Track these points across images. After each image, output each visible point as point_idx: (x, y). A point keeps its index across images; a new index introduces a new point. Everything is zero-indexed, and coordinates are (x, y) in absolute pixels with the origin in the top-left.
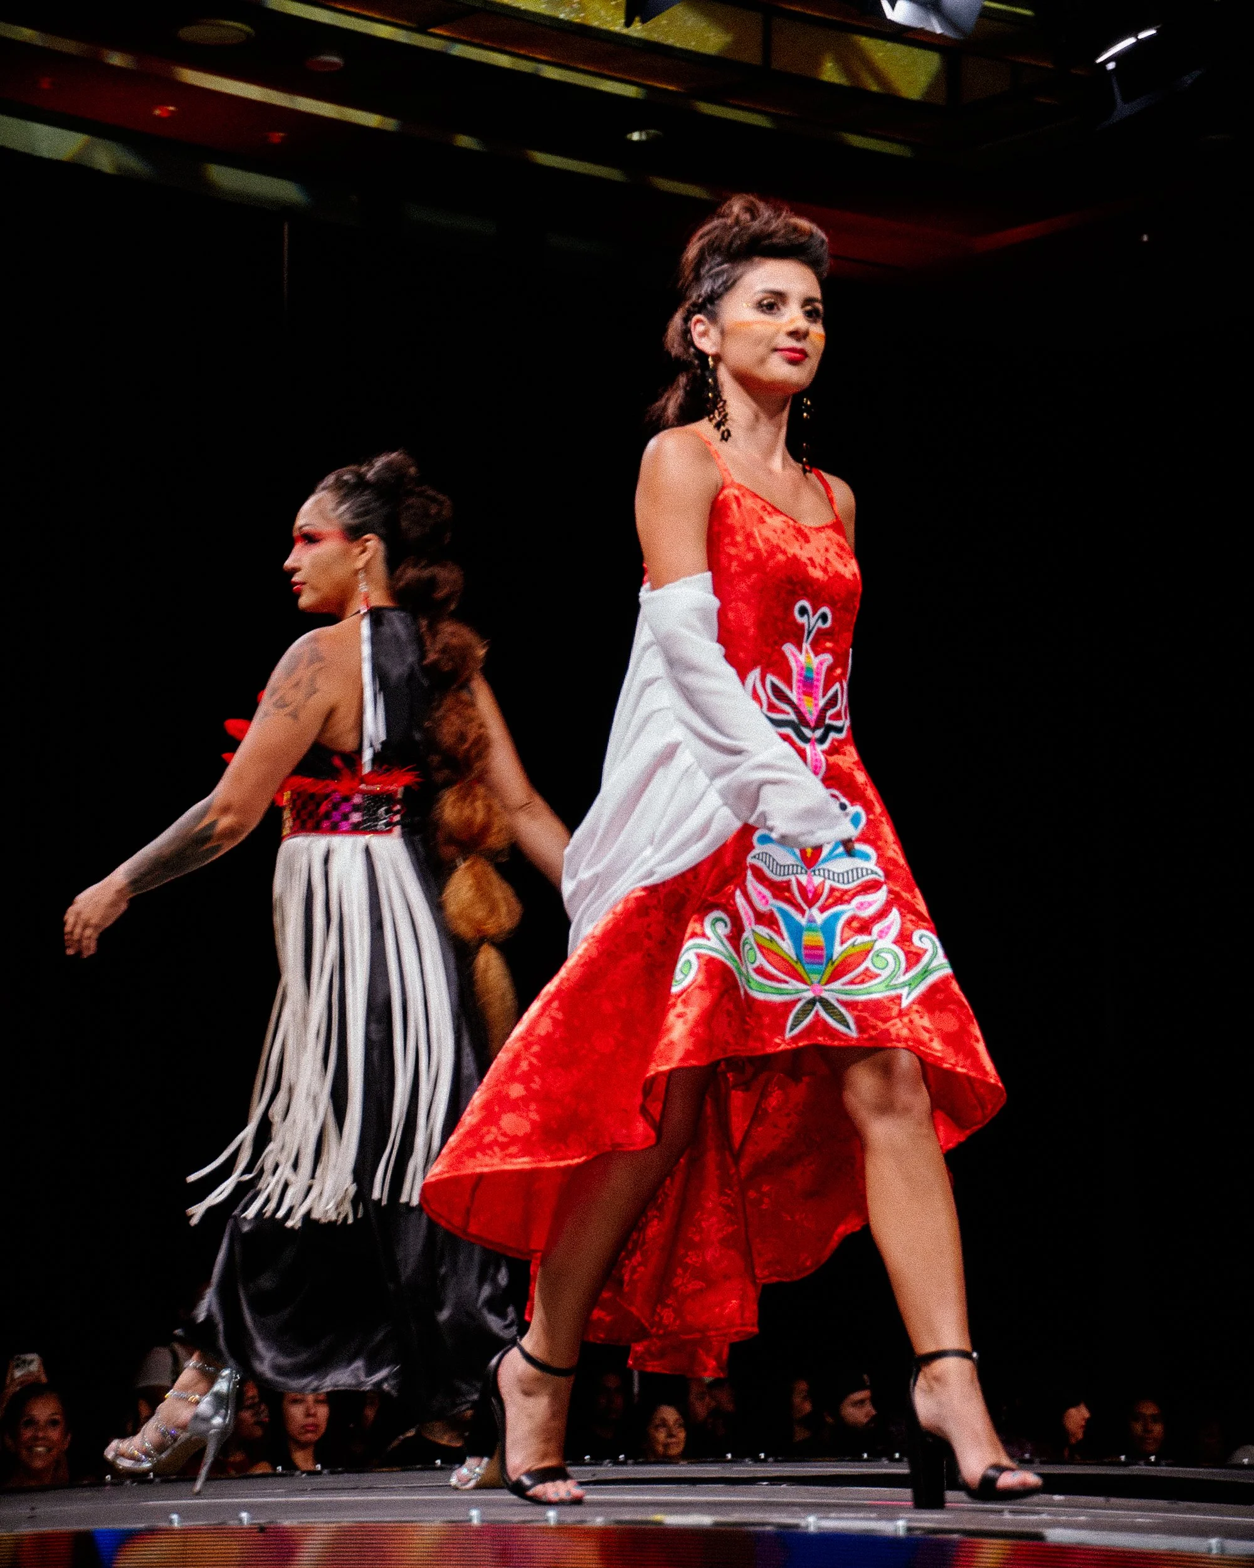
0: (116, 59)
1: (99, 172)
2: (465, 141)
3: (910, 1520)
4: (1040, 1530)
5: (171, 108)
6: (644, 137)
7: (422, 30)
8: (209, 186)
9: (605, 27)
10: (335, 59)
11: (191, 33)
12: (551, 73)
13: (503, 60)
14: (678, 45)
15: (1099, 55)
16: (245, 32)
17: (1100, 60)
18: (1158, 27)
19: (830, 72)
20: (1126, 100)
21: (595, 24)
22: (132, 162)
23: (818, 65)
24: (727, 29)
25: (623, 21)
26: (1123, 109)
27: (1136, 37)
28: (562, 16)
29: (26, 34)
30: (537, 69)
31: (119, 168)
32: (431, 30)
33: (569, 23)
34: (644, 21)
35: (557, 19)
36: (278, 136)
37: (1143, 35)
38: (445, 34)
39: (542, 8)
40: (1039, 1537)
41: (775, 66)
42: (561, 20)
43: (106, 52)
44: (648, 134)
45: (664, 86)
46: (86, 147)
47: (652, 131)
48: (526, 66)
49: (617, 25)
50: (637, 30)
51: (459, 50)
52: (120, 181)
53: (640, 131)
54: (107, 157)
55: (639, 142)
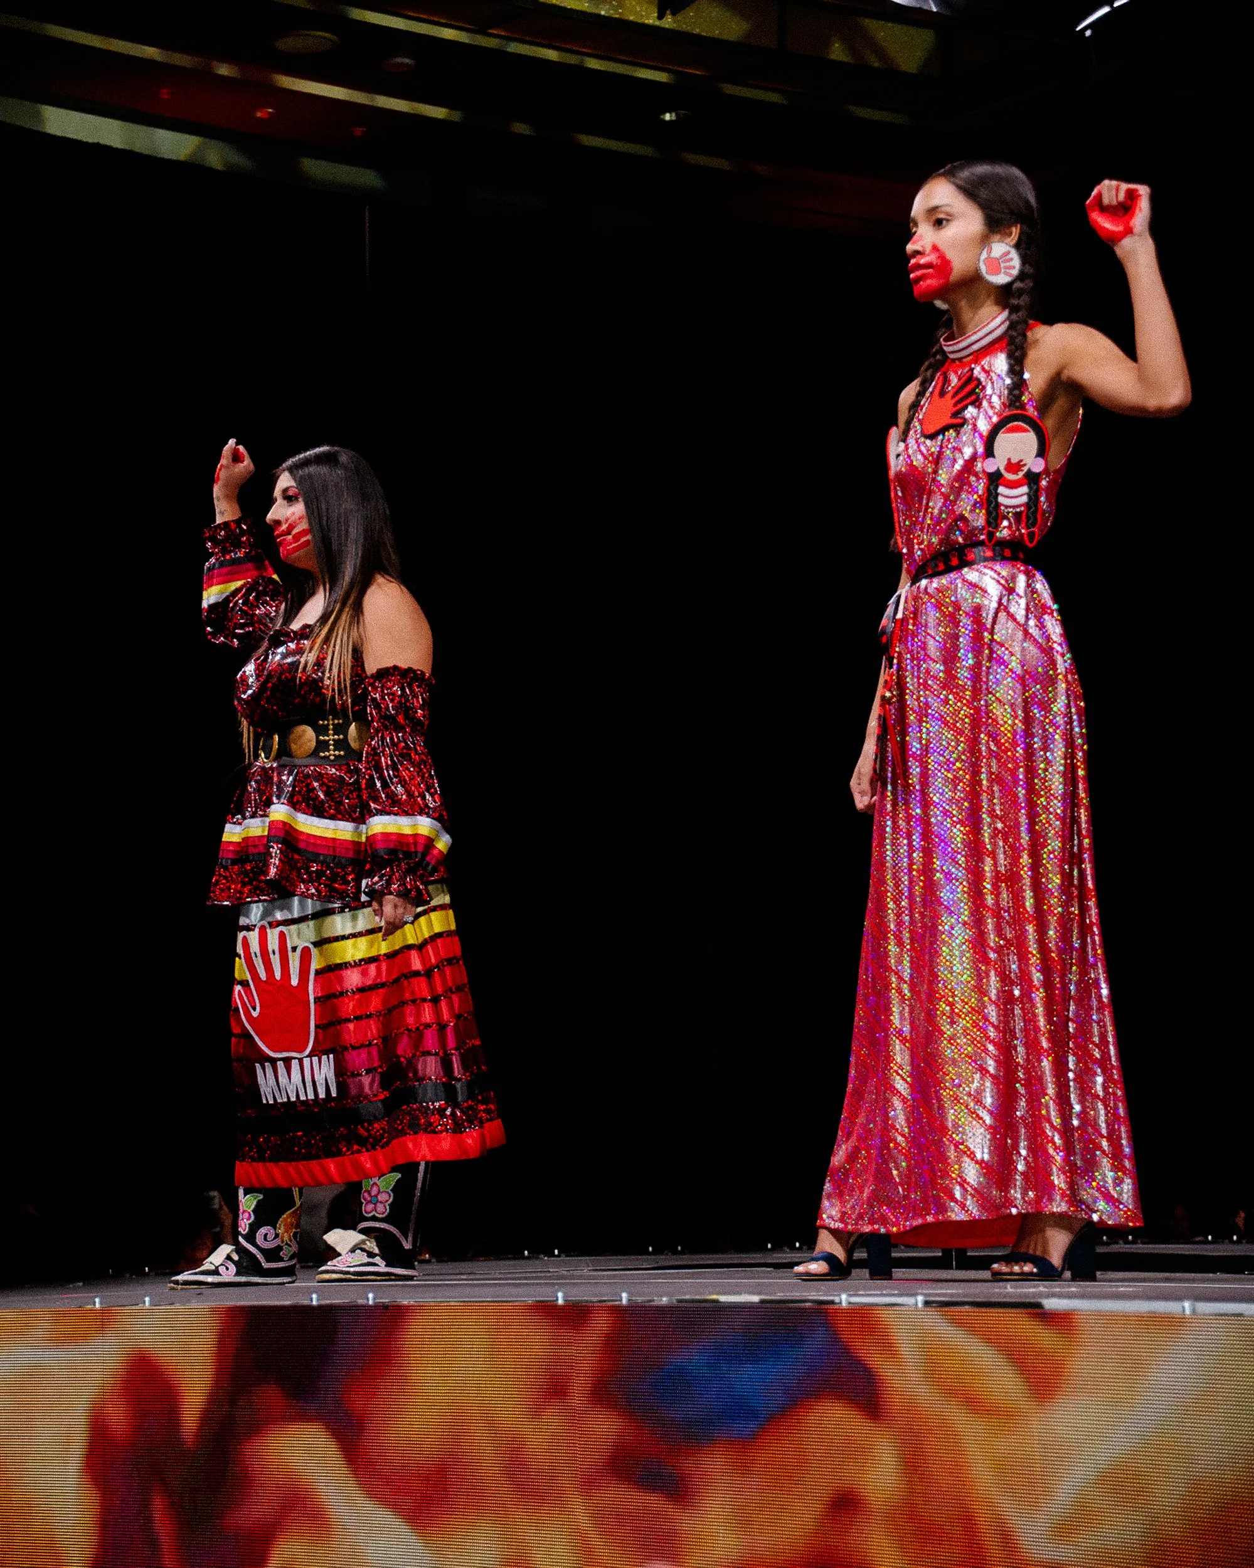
0: (224, 70)
1: (211, 169)
2: (520, 128)
3: (925, 1295)
4: (1039, 1300)
5: (270, 110)
6: (674, 118)
7: (482, 31)
8: (303, 175)
9: (640, 21)
10: (407, 61)
11: (287, 44)
12: (593, 64)
13: (552, 55)
14: (704, 34)
15: (1077, 27)
16: (331, 40)
17: (1078, 29)
19: (837, 52)
21: (632, 18)
22: (236, 158)
23: (827, 46)
24: (746, 19)
25: (656, 15)
27: (1111, 6)
28: (603, 13)
29: (150, 52)
30: (582, 61)
31: (227, 164)
32: (490, 31)
33: (610, 19)
34: (674, 14)
35: (599, 15)
36: (358, 131)
37: (1118, 4)
38: (502, 33)
39: (585, 6)
40: (1039, 1306)
41: (789, 49)
42: (603, 17)
43: (215, 63)
44: (678, 114)
45: (693, 71)
46: (199, 148)
47: (681, 112)
48: (572, 59)
49: (651, 20)
50: (668, 22)
51: (514, 48)
52: (230, 174)
53: (670, 113)
54: (216, 156)
55: (671, 122)
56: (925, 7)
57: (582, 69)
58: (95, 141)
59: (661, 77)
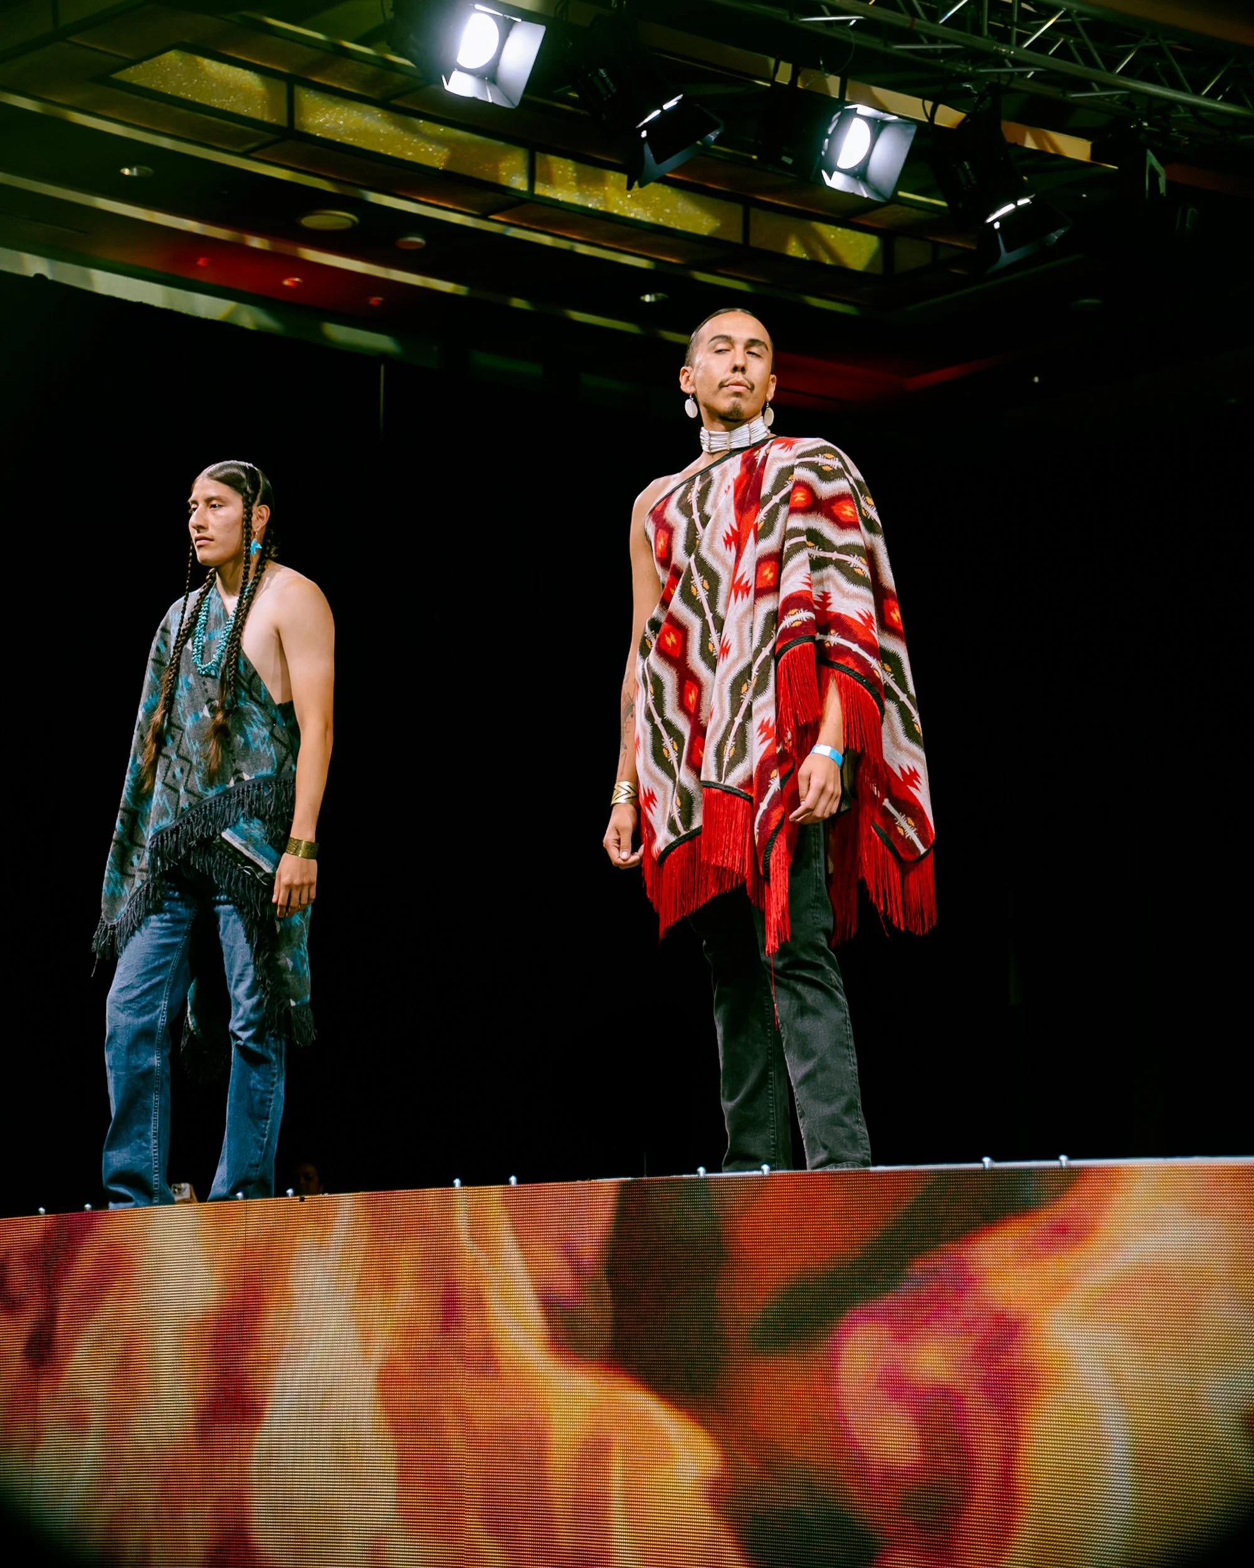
0: (255, 243)
1: (243, 329)
2: (518, 303)
5: (297, 280)
6: (654, 299)
7: (484, 217)
8: (325, 338)
9: (622, 214)
10: (418, 240)
11: (312, 221)
12: (582, 249)
13: (547, 240)
14: (678, 228)
15: (988, 217)
16: (351, 220)
17: (989, 220)
18: (1032, 196)
19: (794, 249)
20: (1009, 249)
21: (615, 212)
22: (265, 321)
23: (785, 243)
24: (716, 216)
26: (1006, 257)
27: (1016, 204)
28: (590, 206)
30: (572, 247)
31: (257, 326)
32: (492, 217)
33: (596, 211)
35: (587, 208)
36: (375, 300)
37: (1021, 202)
38: (502, 219)
41: (754, 242)
42: (591, 209)
43: (247, 236)
44: (656, 297)
45: (670, 260)
46: (232, 310)
47: (660, 295)
48: (564, 244)
51: (514, 232)
52: (258, 336)
53: (650, 294)
54: (249, 317)
55: (650, 303)
56: (857, 193)
57: (571, 253)
58: (139, 300)
59: (643, 263)
